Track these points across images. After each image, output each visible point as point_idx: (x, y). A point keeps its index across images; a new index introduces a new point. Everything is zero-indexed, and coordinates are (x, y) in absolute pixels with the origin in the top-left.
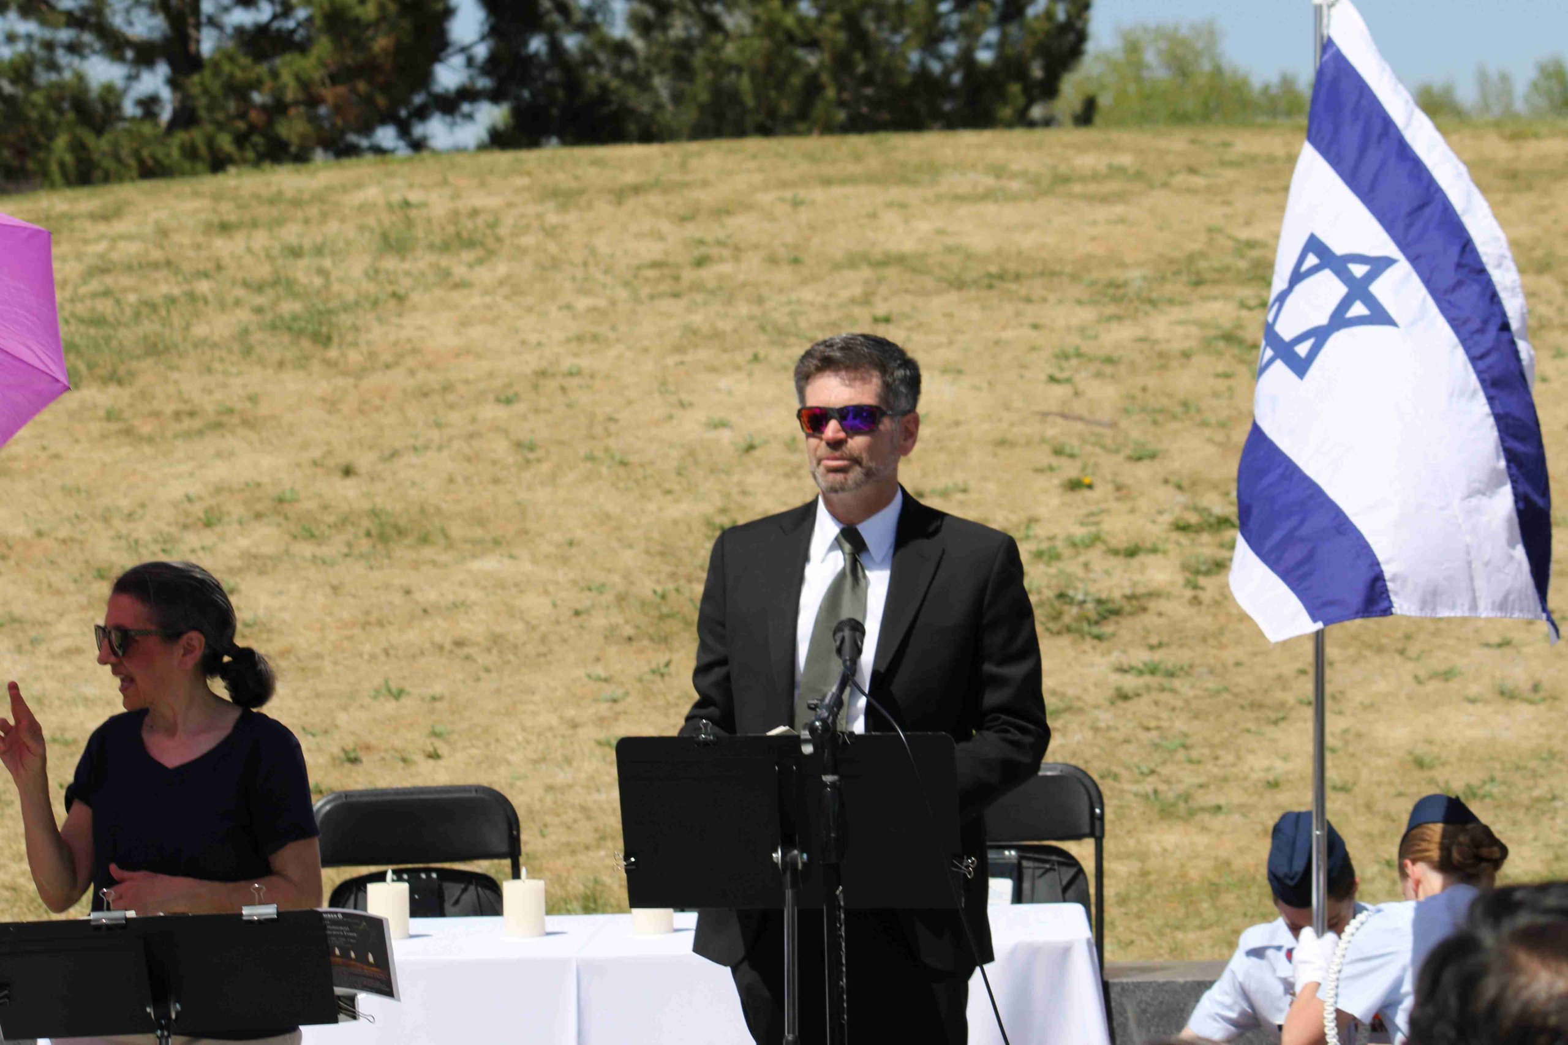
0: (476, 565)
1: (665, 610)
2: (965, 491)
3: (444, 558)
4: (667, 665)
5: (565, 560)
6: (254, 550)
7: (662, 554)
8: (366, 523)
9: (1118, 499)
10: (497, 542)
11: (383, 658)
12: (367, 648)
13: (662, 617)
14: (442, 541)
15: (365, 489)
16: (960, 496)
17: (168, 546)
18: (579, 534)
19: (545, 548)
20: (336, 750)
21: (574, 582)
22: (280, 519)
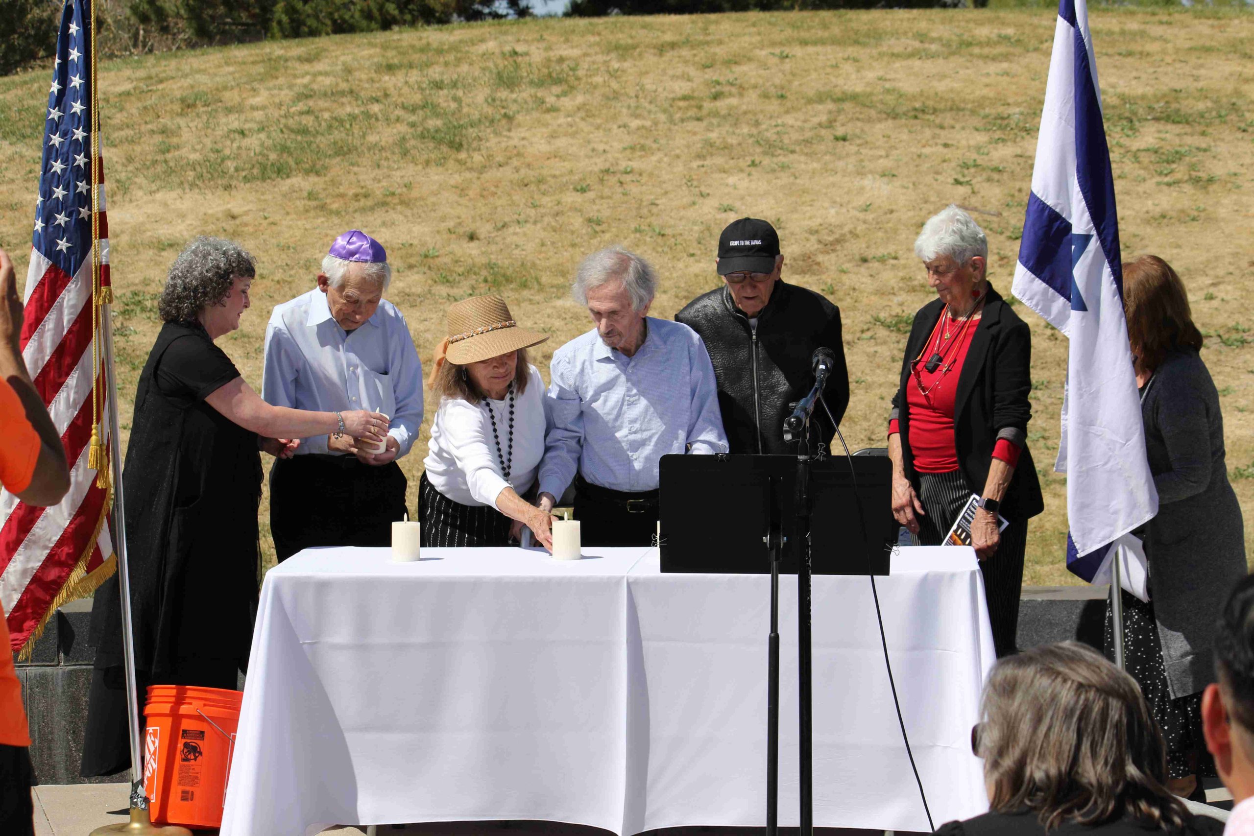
0: (559, 303)
2: (896, 258)
3: (537, 298)
6: (407, 290)
8: (484, 273)
9: (1000, 266)
14: (536, 287)
15: (483, 249)
16: (892, 262)
22: (426, 269)
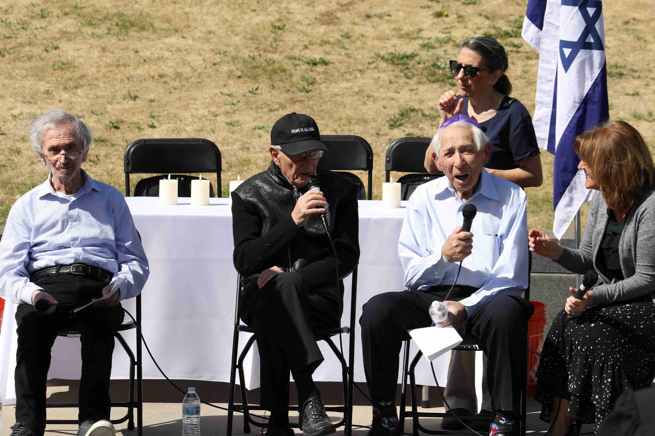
0: (167, 41)
1: (255, 64)
2: (389, 15)
3: (152, 37)
4: (257, 89)
5: (208, 40)
6: (64, 30)
7: (252, 39)
8: (116, 20)
9: (459, 22)
10: (176, 31)
11: (127, 82)
12: (119, 76)
13: (254, 68)
14: (151, 29)
15: (114, 3)
16: (387, 18)
17: (25, 26)
18: (214, 28)
19: (198, 34)
20: (107, 122)
21: (212, 50)
22: (76, 16)
